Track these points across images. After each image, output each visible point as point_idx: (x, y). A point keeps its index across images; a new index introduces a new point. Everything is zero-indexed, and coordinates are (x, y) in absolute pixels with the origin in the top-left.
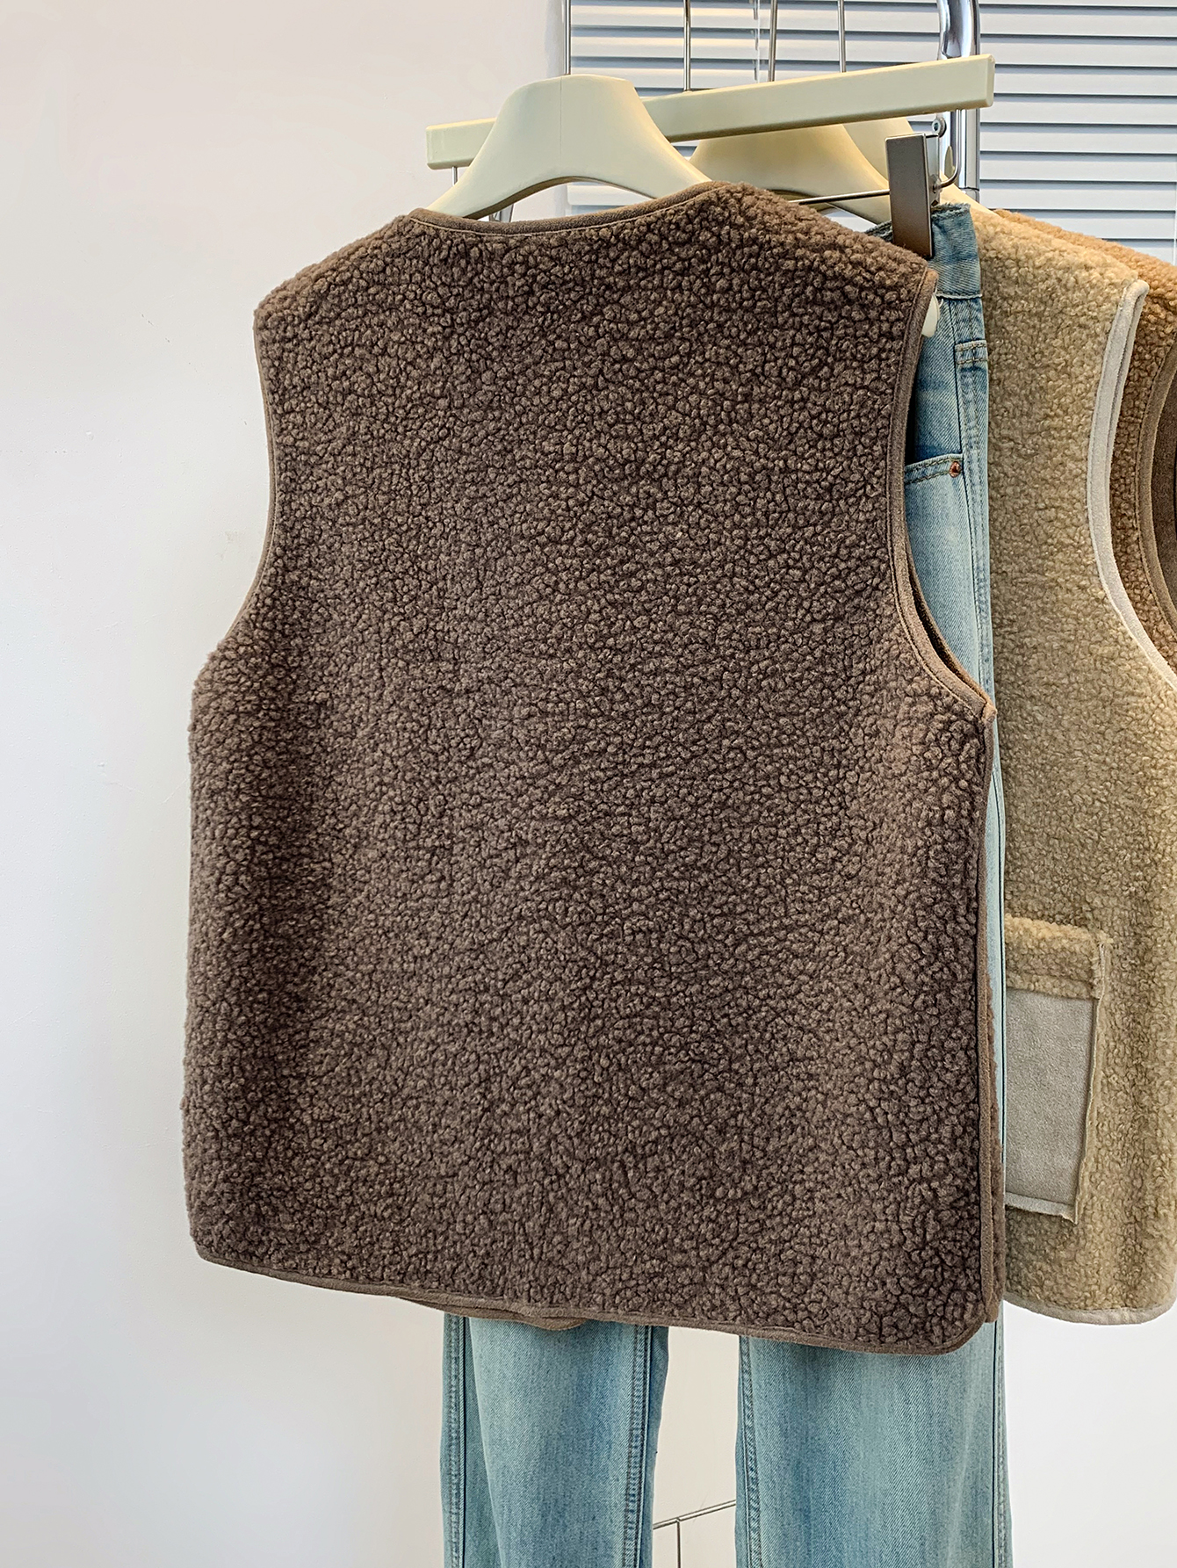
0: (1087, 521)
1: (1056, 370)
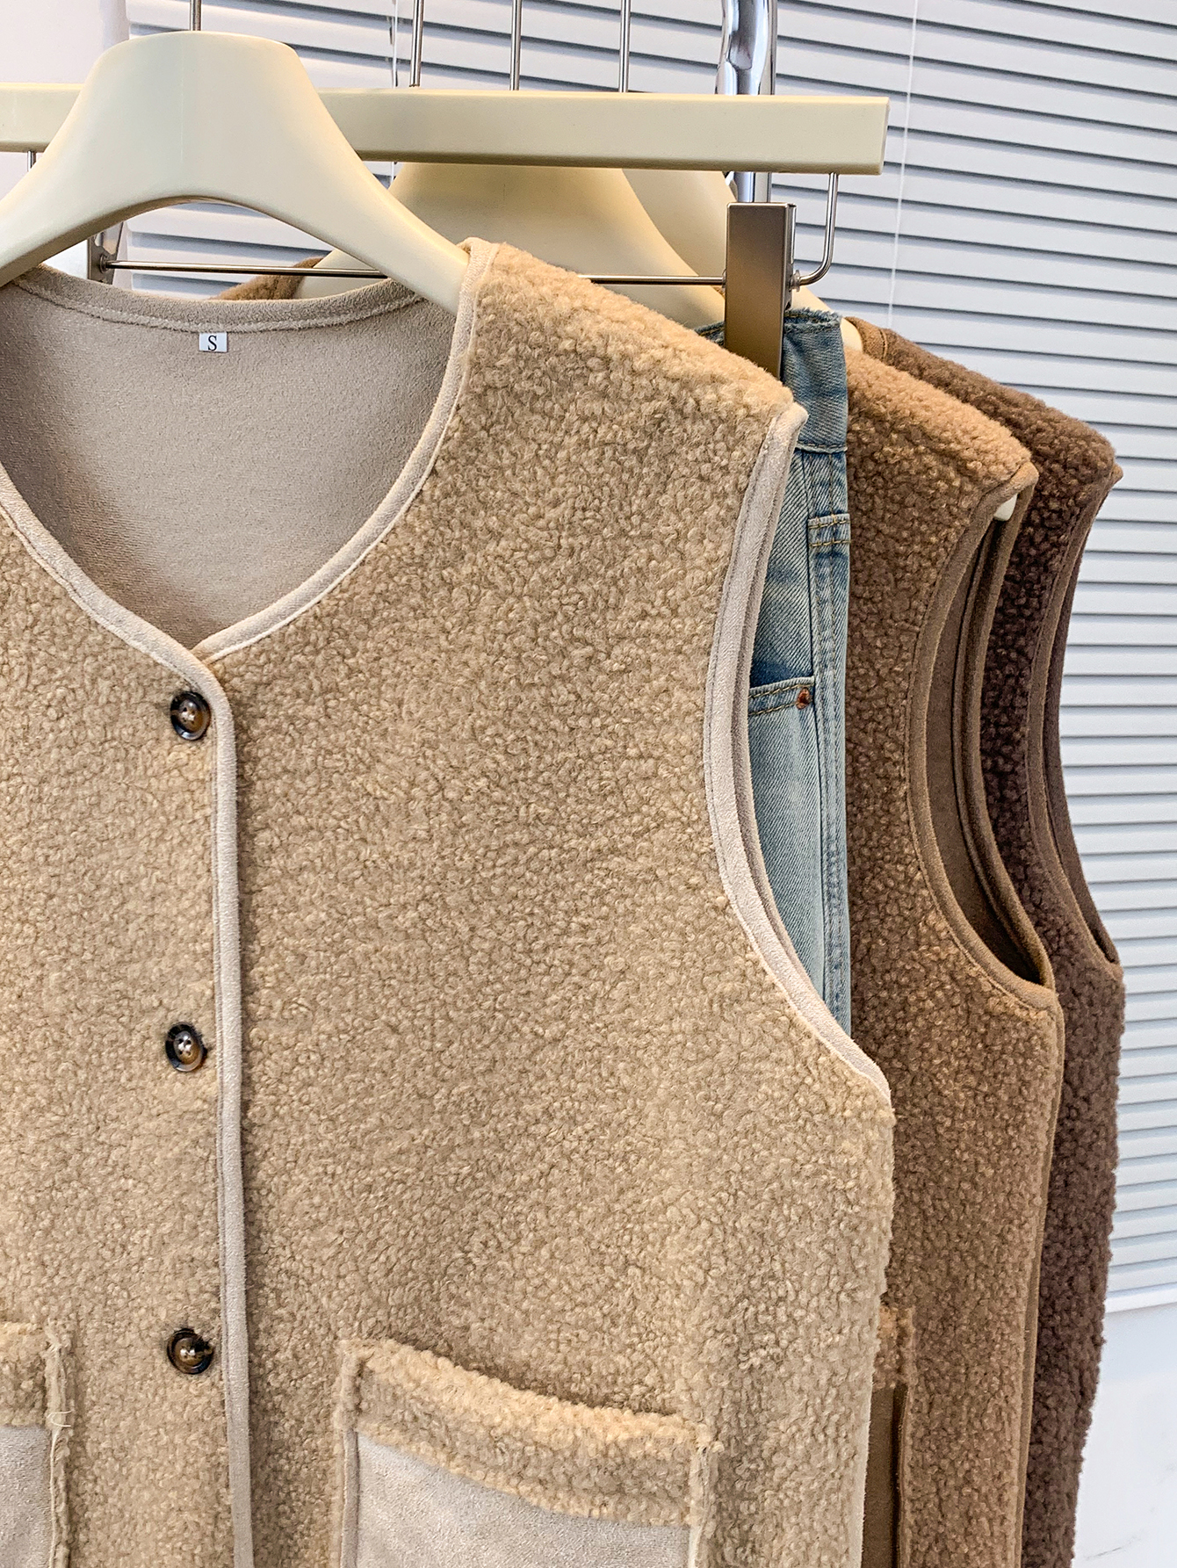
1: (662, 543)
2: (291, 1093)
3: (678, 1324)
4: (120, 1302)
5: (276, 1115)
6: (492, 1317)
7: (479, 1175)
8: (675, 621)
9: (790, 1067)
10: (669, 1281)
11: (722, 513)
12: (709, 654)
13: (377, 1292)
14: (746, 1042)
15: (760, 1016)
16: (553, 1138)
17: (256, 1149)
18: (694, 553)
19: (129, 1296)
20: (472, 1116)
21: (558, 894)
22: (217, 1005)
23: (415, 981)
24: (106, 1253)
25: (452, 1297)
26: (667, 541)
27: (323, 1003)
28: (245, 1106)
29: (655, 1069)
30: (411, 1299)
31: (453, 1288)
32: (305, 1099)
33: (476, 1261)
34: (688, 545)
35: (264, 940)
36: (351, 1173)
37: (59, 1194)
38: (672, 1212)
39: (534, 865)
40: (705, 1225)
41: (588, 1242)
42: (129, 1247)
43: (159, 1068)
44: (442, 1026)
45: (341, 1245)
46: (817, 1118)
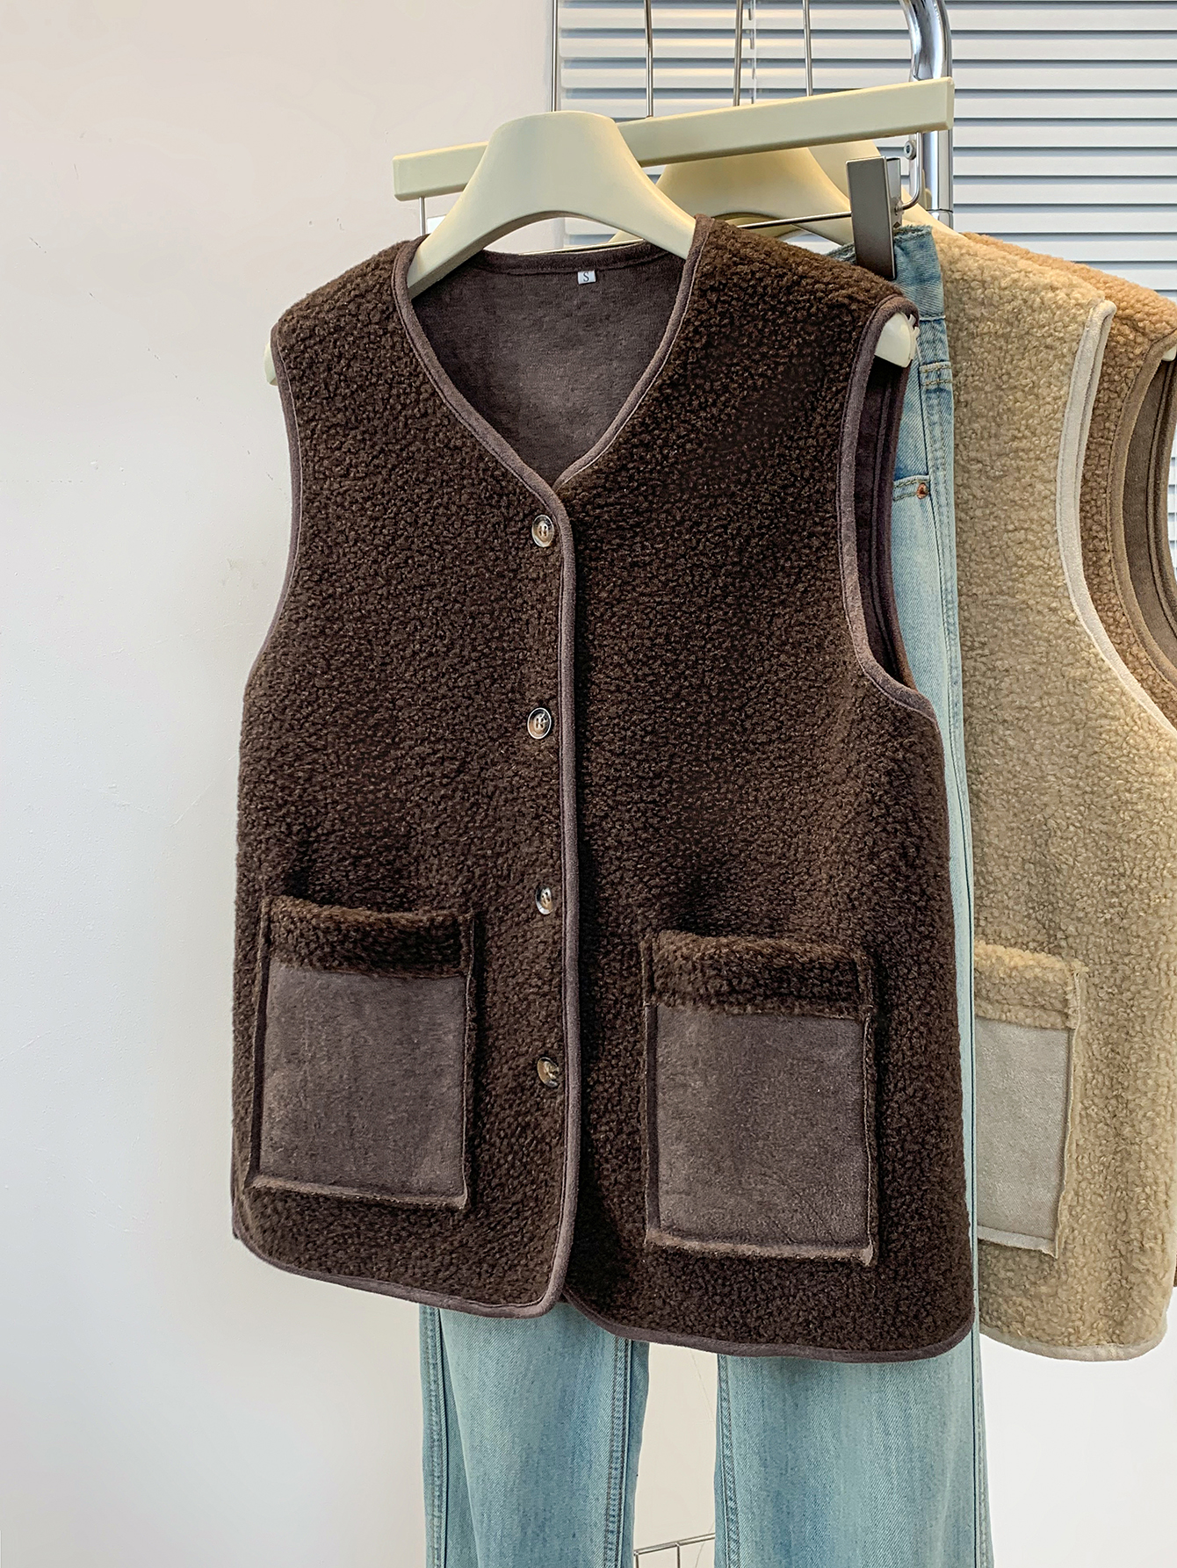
0: (1057, 543)
1: (1023, 391)
8: (1034, 439)
11: (1062, 367)
12: (1058, 458)
34: (1041, 390)
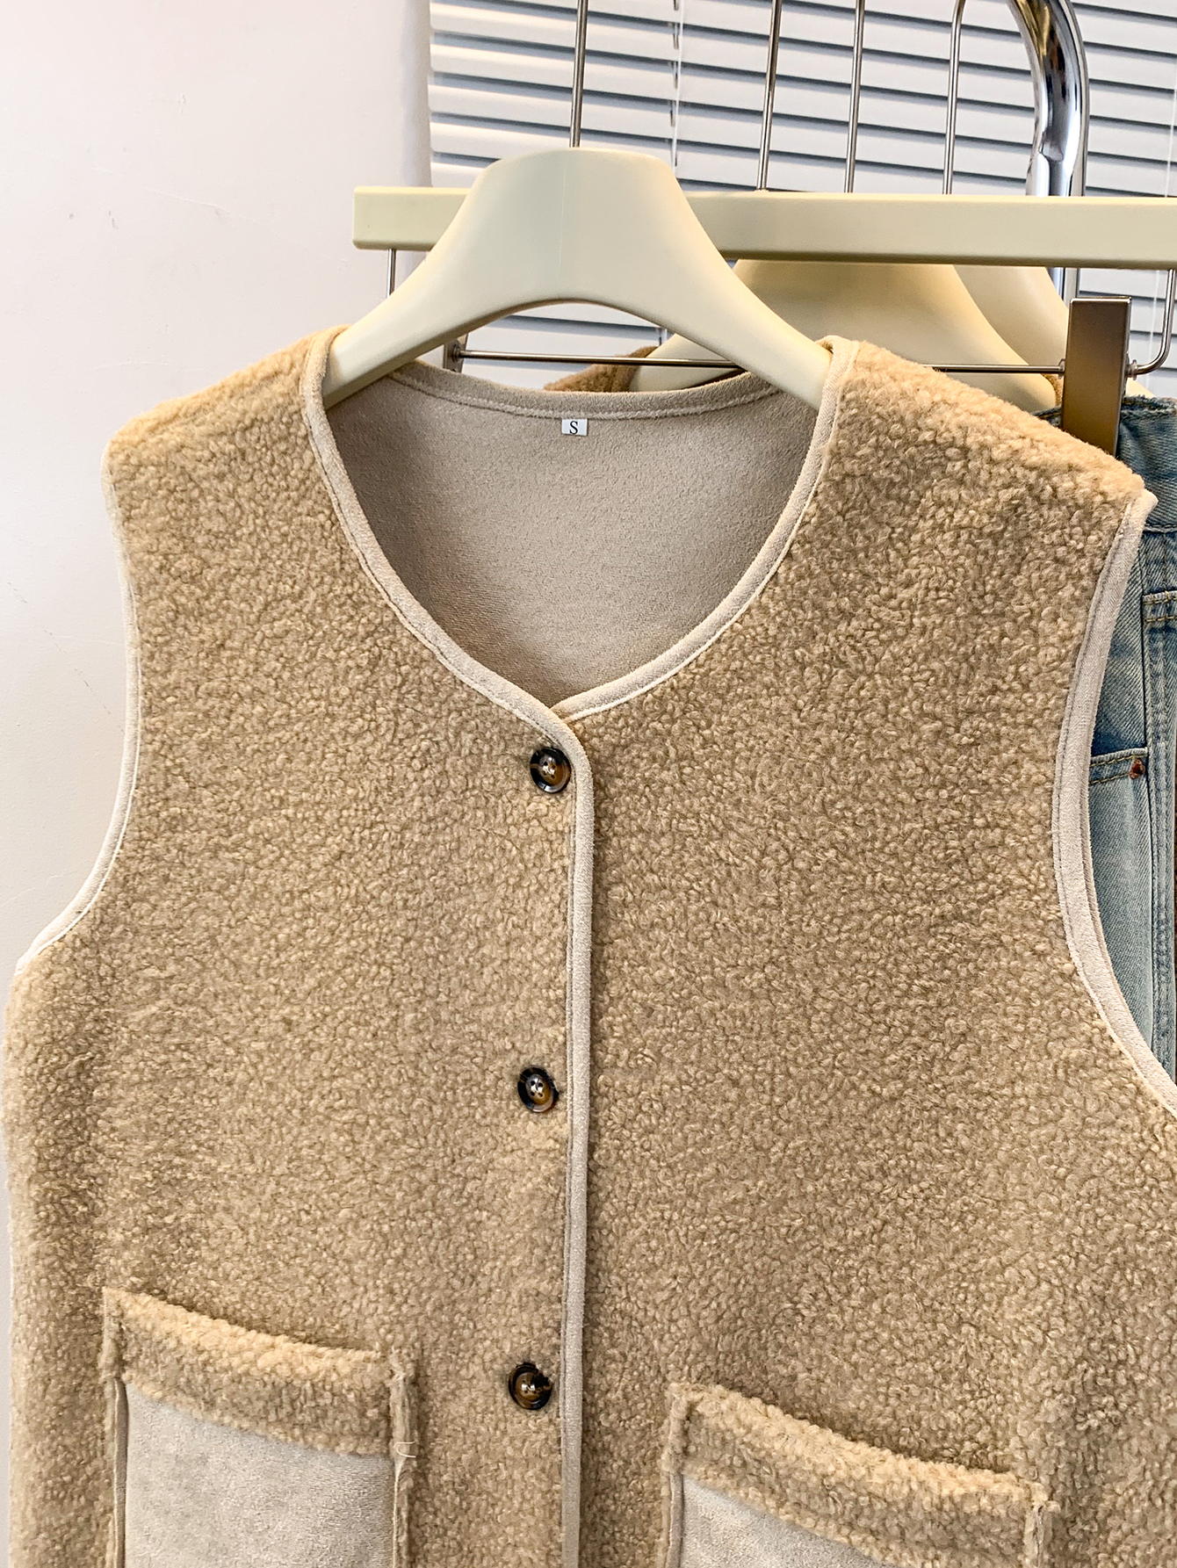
2: (634, 1139)
3: (1015, 1382)
4: (466, 1333)
5: (619, 1158)
6: (820, 1368)
7: (811, 1228)
8: (1026, 695)
9: (1136, 1135)
10: (1007, 1341)
11: (1077, 593)
12: (1060, 727)
13: (707, 1338)
14: (1091, 1107)
15: (1107, 1083)
16: (887, 1195)
17: (600, 1190)
18: (1048, 631)
19: (475, 1327)
20: (806, 1171)
21: (901, 957)
22: (568, 1051)
23: (757, 1039)
24: (456, 1283)
25: (779, 1346)
26: (1020, 619)
27: (667, 1055)
28: (591, 1148)
29: (996, 1131)
30: (739, 1346)
31: (780, 1337)
32: (646, 1147)
33: (805, 1312)
34: (1041, 624)
35: (614, 991)
36: (686, 1219)
37: (414, 1224)
38: (1010, 1273)
39: (877, 931)
40: (1045, 1287)
41: (920, 1299)
42: (479, 1278)
43: (512, 1107)
44: (782, 1081)
45: (674, 1289)
46: (1163, 1185)
